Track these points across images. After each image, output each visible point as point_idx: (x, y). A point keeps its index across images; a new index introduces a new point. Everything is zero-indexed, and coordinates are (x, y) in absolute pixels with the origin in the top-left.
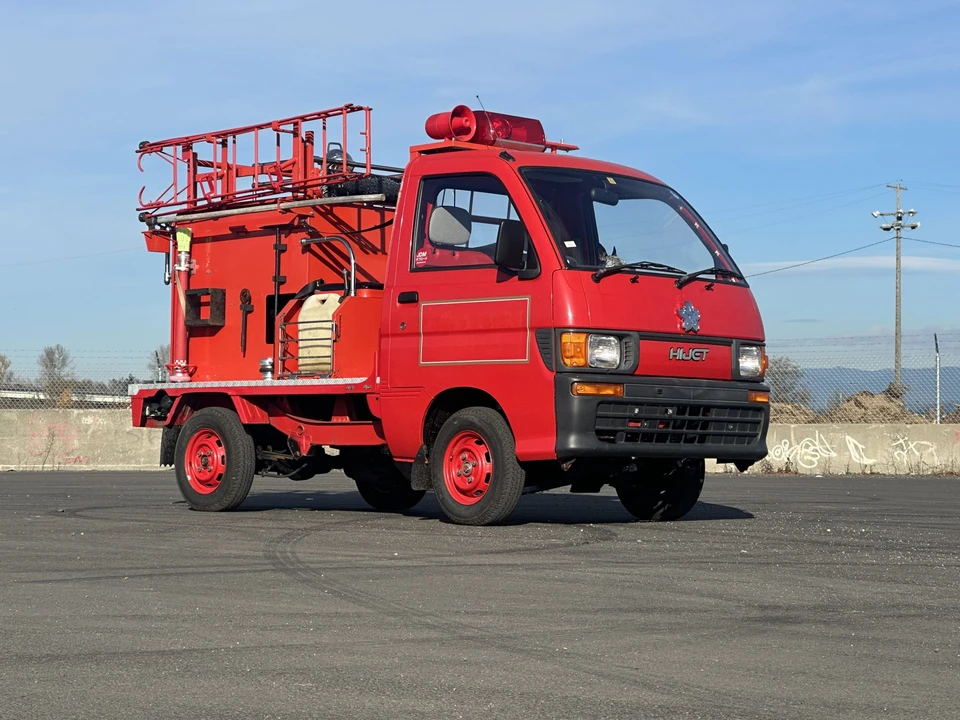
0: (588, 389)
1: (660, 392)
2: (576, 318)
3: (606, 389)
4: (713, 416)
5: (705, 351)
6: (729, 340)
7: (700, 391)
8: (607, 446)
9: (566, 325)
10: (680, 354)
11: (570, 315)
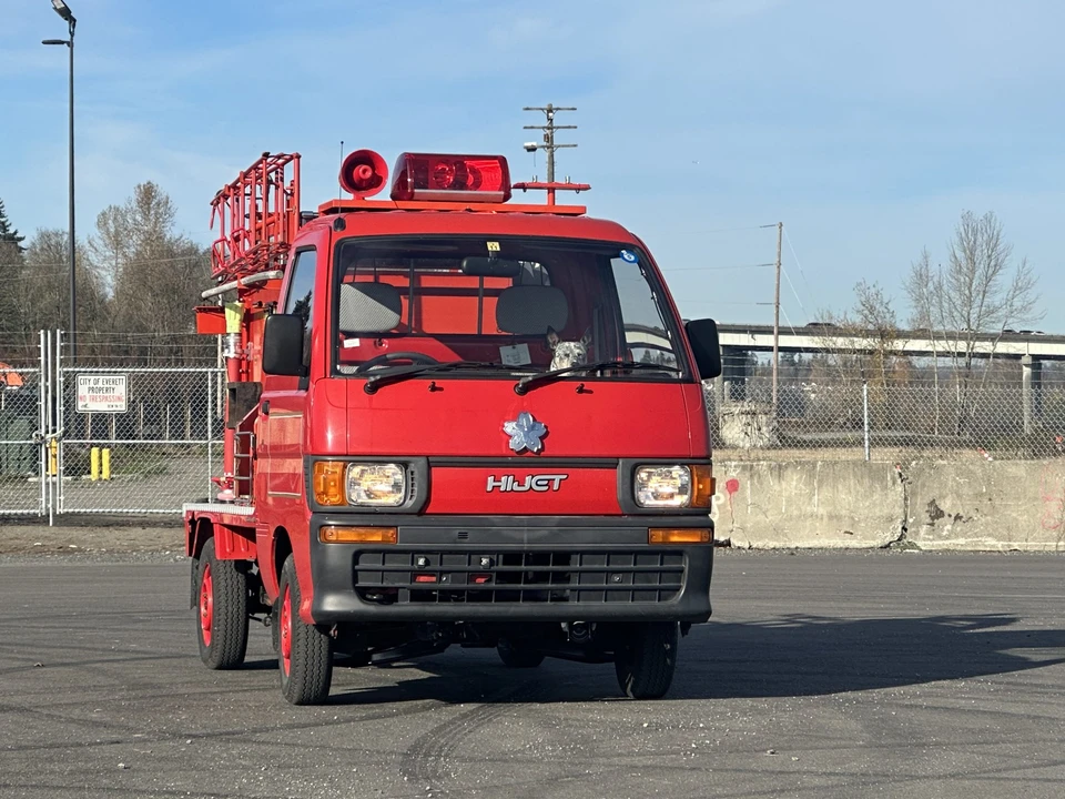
0: (350, 535)
1: (463, 536)
2: (337, 441)
3: (372, 535)
4: (575, 565)
5: (557, 478)
6: (615, 461)
7: (543, 532)
8: (372, 609)
9: (323, 451)
10: (507, 483)
11: (330, 436)
